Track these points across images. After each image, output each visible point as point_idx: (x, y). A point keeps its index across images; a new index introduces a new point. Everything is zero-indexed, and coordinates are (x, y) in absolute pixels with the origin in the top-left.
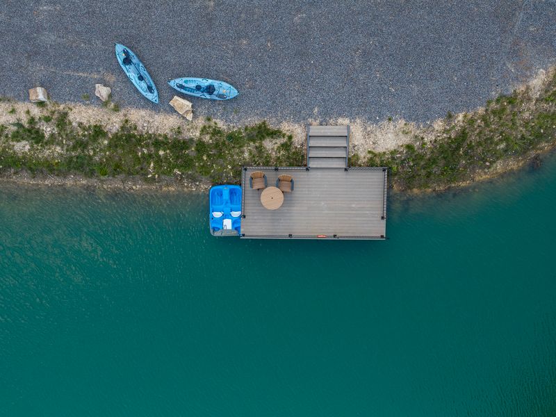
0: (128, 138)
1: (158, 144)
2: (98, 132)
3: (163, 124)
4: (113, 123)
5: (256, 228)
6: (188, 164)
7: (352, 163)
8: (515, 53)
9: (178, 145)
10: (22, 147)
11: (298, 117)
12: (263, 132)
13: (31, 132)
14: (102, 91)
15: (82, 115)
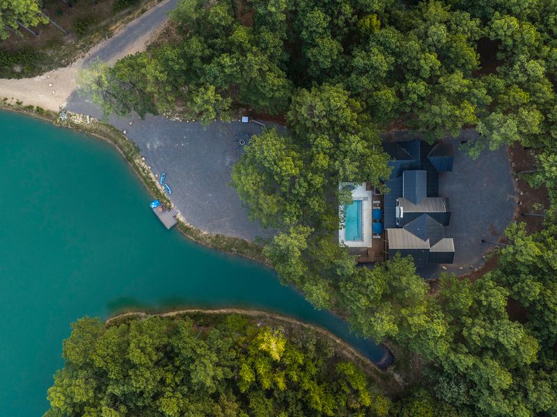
0: (153, 183)
1: (156, 188)
2: (151, 179)
3: (159, 187)
4: (154, 180)
5: (155, 211)
6: (157, 194)
7: (175, 216)
8: (205, 226)
9: (158, 191)
10: (141, 170)
11: (174, 204)
12: (169, 201)
13: (144, 170)
14: (157, 176)
15: (151, 175)
